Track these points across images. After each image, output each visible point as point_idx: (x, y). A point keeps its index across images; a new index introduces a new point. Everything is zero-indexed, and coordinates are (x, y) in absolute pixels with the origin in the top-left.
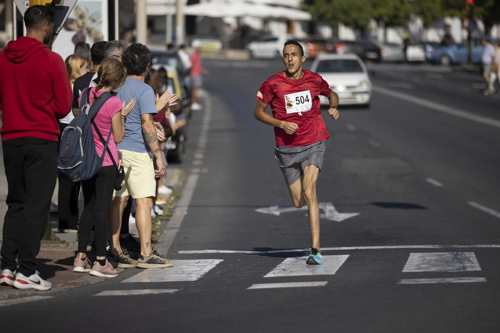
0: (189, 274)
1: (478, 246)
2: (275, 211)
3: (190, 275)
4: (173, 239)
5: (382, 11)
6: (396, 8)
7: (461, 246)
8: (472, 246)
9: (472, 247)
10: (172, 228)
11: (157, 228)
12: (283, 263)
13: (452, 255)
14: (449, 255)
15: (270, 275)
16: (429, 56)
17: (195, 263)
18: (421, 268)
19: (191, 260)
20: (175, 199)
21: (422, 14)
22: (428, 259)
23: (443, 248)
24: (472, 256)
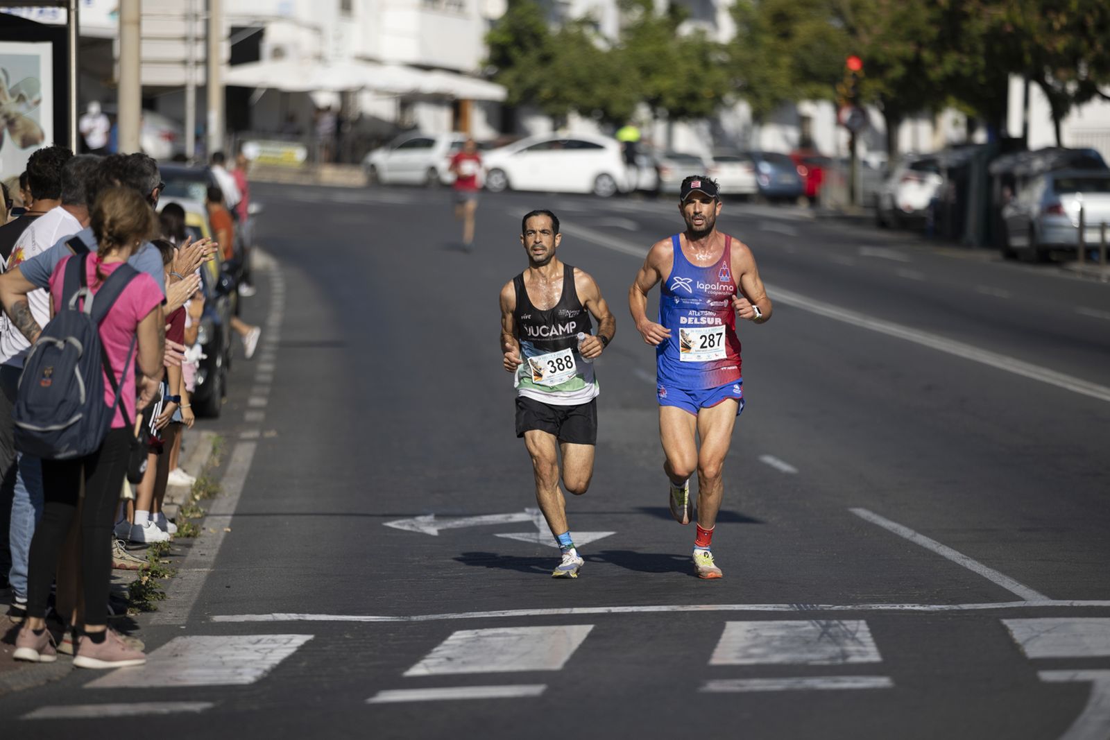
0: (237, 667)
1: (875, 607)
2: (429, 526)
3: (239, 671)
4: (199, 588)
5: (662, 83)
6: (695, 79)
7: (837, 607)
8: (861, 606)
9: (859, 608)
10: (198, 564)
11: (164, 563)
12: (446, 642)
13: (818, 626)
14: (811, 628)
15: (418, 670)
16: (765, 183)
17: (251, 643)
18: (750, 656)
19: (241, 637)
20: (203, 498)
21: (748, 91)
22: (766, 636)
23: (798, 609)
24: (861, 628)
